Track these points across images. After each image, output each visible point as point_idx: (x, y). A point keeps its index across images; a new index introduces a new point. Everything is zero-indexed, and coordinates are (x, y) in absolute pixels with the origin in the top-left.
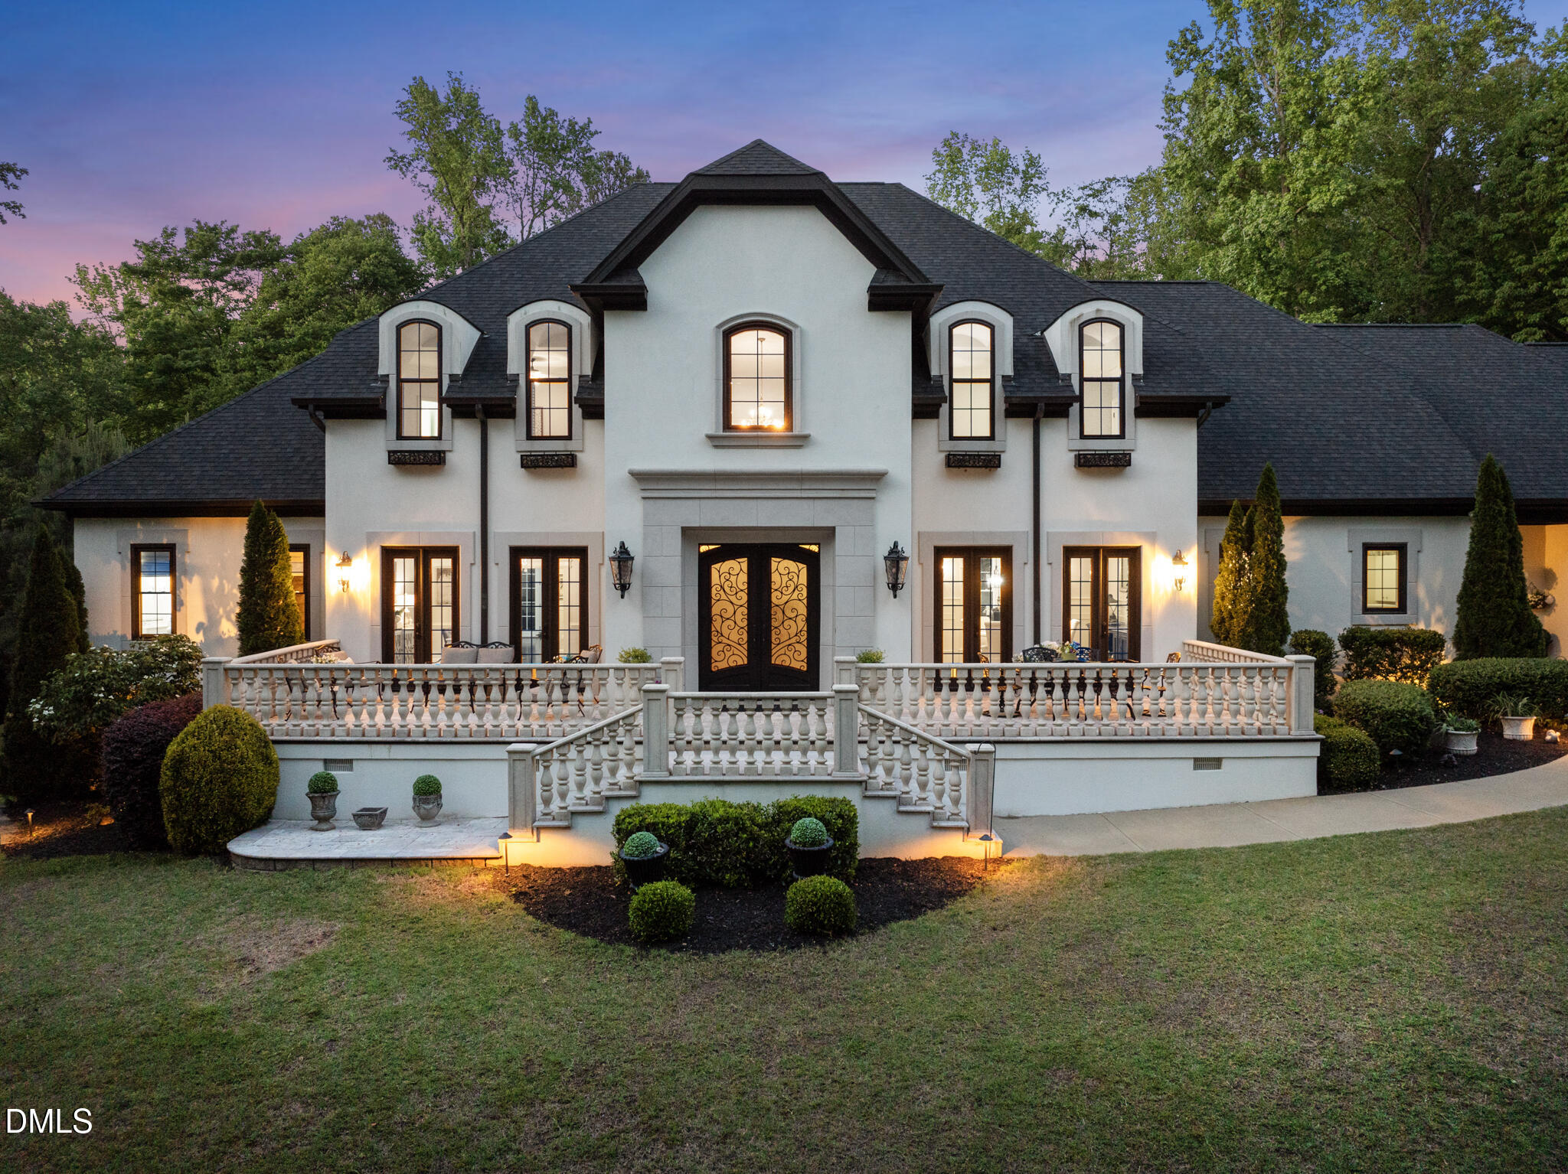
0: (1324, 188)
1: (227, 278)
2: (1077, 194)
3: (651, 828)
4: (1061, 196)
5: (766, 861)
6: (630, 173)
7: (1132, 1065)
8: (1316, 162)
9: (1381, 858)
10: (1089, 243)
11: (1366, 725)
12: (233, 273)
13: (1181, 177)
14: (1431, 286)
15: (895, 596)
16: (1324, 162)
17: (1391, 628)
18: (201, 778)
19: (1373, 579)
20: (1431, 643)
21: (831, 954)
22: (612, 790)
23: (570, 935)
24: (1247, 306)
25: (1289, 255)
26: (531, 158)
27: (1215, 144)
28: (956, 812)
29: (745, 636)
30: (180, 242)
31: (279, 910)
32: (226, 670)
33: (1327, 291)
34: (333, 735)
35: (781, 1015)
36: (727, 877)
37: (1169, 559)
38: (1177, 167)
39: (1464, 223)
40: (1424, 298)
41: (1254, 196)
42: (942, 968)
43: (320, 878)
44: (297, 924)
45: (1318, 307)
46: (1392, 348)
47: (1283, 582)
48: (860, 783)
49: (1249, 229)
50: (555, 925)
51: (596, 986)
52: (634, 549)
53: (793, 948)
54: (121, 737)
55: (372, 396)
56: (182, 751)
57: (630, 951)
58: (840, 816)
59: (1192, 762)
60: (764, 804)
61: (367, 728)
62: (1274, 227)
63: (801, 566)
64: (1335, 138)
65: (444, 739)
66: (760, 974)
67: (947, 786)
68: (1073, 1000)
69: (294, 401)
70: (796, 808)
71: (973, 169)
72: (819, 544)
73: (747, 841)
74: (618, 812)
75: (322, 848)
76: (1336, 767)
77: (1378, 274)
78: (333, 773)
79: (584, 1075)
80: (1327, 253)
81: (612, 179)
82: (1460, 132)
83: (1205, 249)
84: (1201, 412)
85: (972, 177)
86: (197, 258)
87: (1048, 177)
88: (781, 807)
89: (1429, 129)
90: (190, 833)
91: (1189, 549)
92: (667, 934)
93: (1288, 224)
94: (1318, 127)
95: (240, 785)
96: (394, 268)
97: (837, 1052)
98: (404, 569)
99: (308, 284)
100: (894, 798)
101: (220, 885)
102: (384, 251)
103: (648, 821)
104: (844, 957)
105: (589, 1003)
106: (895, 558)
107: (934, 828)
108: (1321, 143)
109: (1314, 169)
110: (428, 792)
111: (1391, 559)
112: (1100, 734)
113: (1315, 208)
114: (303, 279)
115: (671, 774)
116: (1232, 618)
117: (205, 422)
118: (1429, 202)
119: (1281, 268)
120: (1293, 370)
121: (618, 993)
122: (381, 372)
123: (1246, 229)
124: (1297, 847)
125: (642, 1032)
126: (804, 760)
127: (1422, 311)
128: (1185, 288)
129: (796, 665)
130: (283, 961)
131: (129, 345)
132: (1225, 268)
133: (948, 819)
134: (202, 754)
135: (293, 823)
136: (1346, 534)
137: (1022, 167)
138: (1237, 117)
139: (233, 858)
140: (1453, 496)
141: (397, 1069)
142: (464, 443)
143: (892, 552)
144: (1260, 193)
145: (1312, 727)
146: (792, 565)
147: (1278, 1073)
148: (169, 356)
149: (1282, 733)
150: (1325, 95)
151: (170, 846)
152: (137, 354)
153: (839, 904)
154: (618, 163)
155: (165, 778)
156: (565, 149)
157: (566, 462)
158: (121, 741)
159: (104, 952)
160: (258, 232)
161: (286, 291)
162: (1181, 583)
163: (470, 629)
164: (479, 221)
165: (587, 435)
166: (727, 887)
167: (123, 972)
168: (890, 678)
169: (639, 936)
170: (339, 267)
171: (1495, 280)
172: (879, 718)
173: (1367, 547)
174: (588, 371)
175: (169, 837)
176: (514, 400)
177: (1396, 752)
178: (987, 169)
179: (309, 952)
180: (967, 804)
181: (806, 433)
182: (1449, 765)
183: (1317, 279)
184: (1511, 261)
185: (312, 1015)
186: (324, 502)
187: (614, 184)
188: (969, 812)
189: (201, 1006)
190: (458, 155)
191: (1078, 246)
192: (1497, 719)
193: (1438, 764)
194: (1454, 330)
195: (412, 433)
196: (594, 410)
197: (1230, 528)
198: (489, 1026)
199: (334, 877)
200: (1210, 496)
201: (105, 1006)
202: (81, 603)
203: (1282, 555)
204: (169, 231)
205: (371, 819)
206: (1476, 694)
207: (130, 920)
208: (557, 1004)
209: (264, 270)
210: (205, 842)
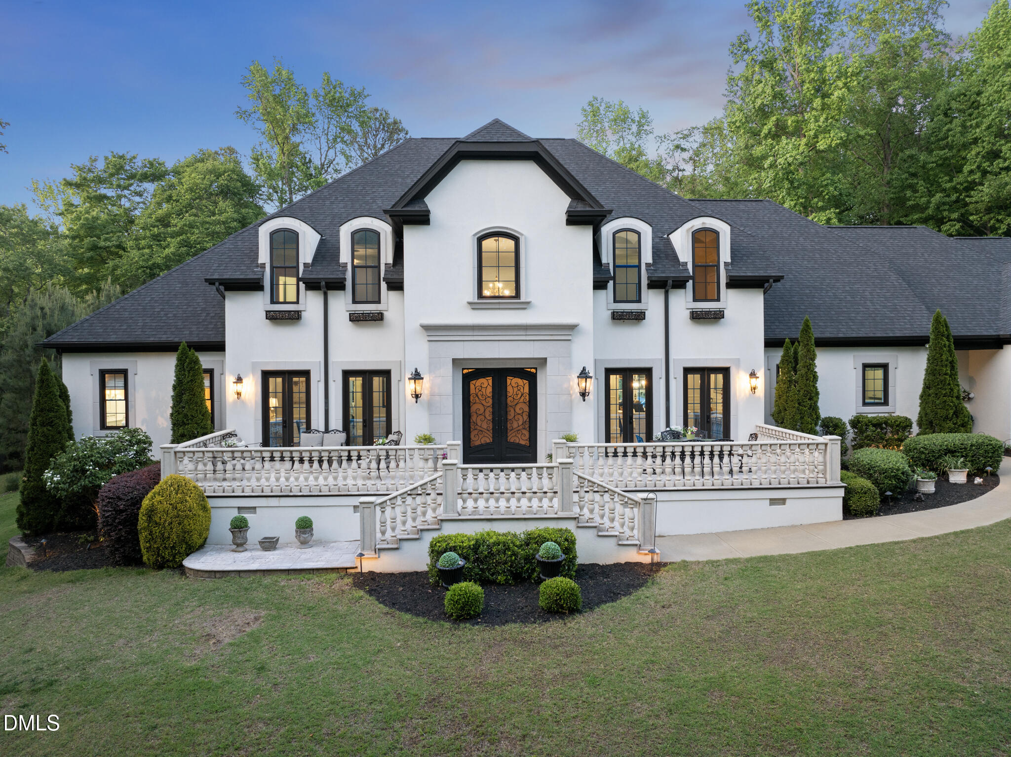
0: (827, 135)
1: (132, 188)
2: (673, 137)
3: (454, 549)
4: (663, 138)
5: (522, 568)
6: (389, 121)
7: (757, 688)
8: (822, 119)
9: (886, 559)
10: (681, 168)
11: (870, 477)
12: (135, 185)
13: (739, 127)
14: (892, 196)
15: (584, 400)
16: (827, 119)
17: (880, 415)
18: (165, 521)
19: (870, 385)
20: (903, 425)
21: (569, 625)
22: (424, 525)
23: (408, 616)
24: (787, 215)
25: (805, 177)
26: (326, 111)
27: (759, 107)
28: (632, 535)
29: (491, 425)
30: (101, 165)
31: (222, 604)
32: (175, 453)
33: (829, 198)
34: (243, 492)
35: (545, 662)
36: (499, 577)
37: (748, 376)
38: (736, 121)
39: (911, 157)
41: (784, 140)
42: (636, 632)
43: (245, 581)
44: (237, 613)
45: (823, 209)
46: (876, 241)
48: (575, 518)
49: (781, 161)
50: (398, 609)
51: (431, 647)
52: (423, 371)
53: (545, 621)
54: (111, 495)
55: (256, 277)
56: (152, 504)
57: (447, 625)
58: (566, 540)
59: (768, 501)
60: (518, 533)
61: (265, 487)
62: (797, 160)
63: (525, 381)
64: (833, 104)
65: (313, 494)
66: (528, 638)
67: (626, 519)
68: (717, 650)
69: (206, 280)
70: (539, 536)
71: (607, 120)
72: (536, 369)
73: (511, 556)
74: (431, 540)
75: (243, 563)
76: (854, 503)
77: (859, 188)
78: (245, 515)
79: (432, 702)
80: (828, 175)
81: (377, 124)
82: (908, 99)
84: (766, 285)
85: (606, 125)
86: (112, 175)
87: (653, 125)
88: (529, 535)
89: (889, 98)
90: (158, 555)
91: (759, 369)
92: (469, 614)
93: (805, 157)
94: (823, 97)
95: (189, 525)
96: (240, 182)
97: (582, 684)
98: (276, 384)
99: (185, 193)
100: (595, 527)
101: (182, 588)
102: (233, 171)
103: (451, 545)
104: (577, 626)
105: (428, 658)
106: (584, 377)
107: (619, 545)
108: (825, 107)
109: (821, 124)
110: (304, 526)
111: (879, 373)
112: (713, 485)
113: (822, 148)
114: (182, 189)
115: (460, 515)
116: (785, 410)
117: (142, 291)
118: (889, 143)
119: (801, 185)
121: (445, 651)
122: (260, 261)
123: (779, 161)
124: (835, 553)
125: (463, 675)
126: (540, 505)
127: (886, 210)
128: (749, 204)
129: (523, 442)
130: (233, 636)
131: (67, 232)
132: (766, 184)
133: (627, 539)
134: (165, 506)
135: (220, 547)
136: (852, 357)
137: (637, 119)
138: (774, 90)
139: (187, 571)
140: (916, 335)
141: (319, 701)
142: (312, 304)
143: (582, 372)
144: (787, 138)
145: (839, 479)
146: (520, 381)
147: (840, 691)
148: (95, 239)
149: (822, 483)
150: (827, 78)
151: (145, 563)
152: (74, 238)
153: (572, 594)
154: (381, 115)
155: (142, 521)
156: (348, 106)
157: (378, 318)
158: (111, 498)
159: (118, 632)
160: (151, 159)
161: (170, 197)
162: (754, 389)
163: (317, 422)
164: (294, 151)
165: (389, 300)
166: (499, 584)
167: (134, 644)
168: (586, 453)
169: (452, 615)
170: (205, 182)
171: (930, 191)
172: (585, 479)
173: (866, 366)
174: (390, 260)
175: (145, 558)
176: (345, 279)
177: (889, 493)
178: (616, 120)
179: (248, 630)
180: (639, 531)
181: (528, 300)
182: (919, 500)
183: (823, 191)
184: (940, 180)
185: (259, 669)
186: (224, 342)
187: (379, 128)
188: (640, 536)
189: (188, 665)
190: (281, 110)
191: (674, 169)
192: (946, 471)
193: (913, 500)
194: (912, 229)
195: (281, 299)
196: (397, 285)
197: (783, 356)
198: (370, 673)
199: (253, 582)
200: (772, 336)
201: (128, 666)
202: (68, 407)
203: (816, 372)
204: (93, 158)
205: (269, 544)
206: (933, 456)
207: (130, 611)
208: (409, 659)
209: (156, 183)
210: (168, 561)
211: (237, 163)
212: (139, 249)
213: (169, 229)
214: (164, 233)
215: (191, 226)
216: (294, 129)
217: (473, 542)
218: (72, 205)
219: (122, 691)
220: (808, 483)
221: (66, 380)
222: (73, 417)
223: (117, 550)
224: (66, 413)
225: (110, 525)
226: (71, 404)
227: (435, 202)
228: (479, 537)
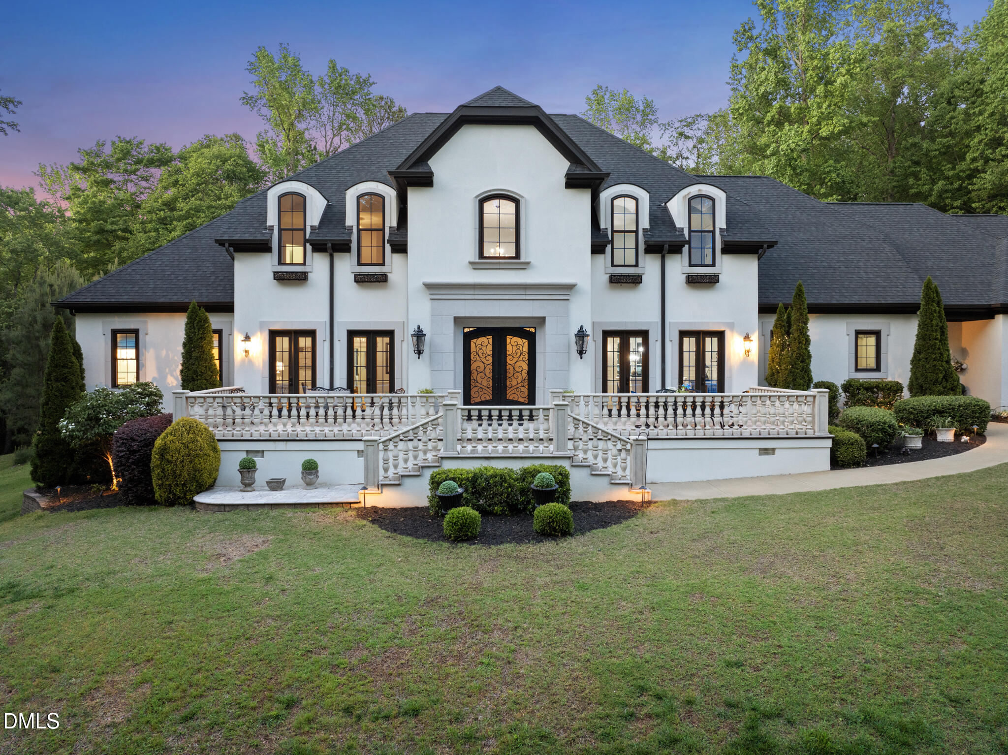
0: (830, 122)
1: (138, 173)
2: (677, 125)
3: (453, 479)
4: (666, 126)
5: (518, 500)
6: (394, 109)
7: (735, 591)
8: (824, 106)
9: (868, 497)
10: (685, 155)
11: (858, 430)
12: (141, 170)
13: (742, 114)
14: (895, 184)
15: (581, 358)
16: (829, 106)
17: (872, 380)
18: (177, 459)
19: (862, 351)
20: (896, 388)
21: (561, 545)
22: (425, 463)
23: (409, 538)
24: (785, 191)
25: (808, 164)
26: (332, 99)
27: (762, 94)
28: (624, 475)
29: (491, 383)
30: (108, 150)
31: (232, 530)
32: (187, 398)
33: (831, 185)
34: (252, 436)
35: (538, 573)
36: (496, 508)
37: (742, 339)
38: (739, 108)
39: (914, 145)
40: (890, 191)
41: (787, 126)
42: (624, 550)
43: (253, 514)
44: (246, 537)
45: (826, 196)
46: (871, 217)
47: (809, 352)
48: (569, 458)
49: (783, 147)
50: (400, 534)
51: (430, 561)
52: (426, 330)
53: (539, 542)
54: (125, 436)
55: (264, 238)
56: (165, 443)
57: (446, 545)
58: (561, 474)
59: (758, 450)
60: (515, 469)
61: (272, 432)
62: (799, 146)
63: (524, 340)
64: (836, 91)
66: (522, 555)
69: (217, 241)
70: (534, 470)
71: (611, 109)
72: (535, 328)
73: (507, 488)
74: (431, 474)
75: (251, 499)
76: (841, 454)
77: (862, 176)
78: (254, 458)
79: (430, 602)
80: (831, 162)
81: (383, 112)
82: (912, 88)
83: (755, 160)
84: (760, 251)
85: (611, 113)
86: (119, 160)
87: (658, 114)
88: (525, 470)
89: (894, 87)
90: (170, 492)
91: (753, 333)
92: (466, 535)
93: (808, 144)
94: (826, 84)
95: (200, 464)
96: (246, 167)
97: (572, 589)
98: (283, 343)
99: (191, 177)
100: (589, 466)
101: (193, 520)
102: (239, 157)
103: (450, 476)
104: (569, 546)
105: (427, 569)
106: (581, 335)
107: (612, 484)
108: (827, 94)
109: (823, 110)
110: (310, 468)
111: (872, 340)
112: (705, 434)
113: (824, 134)
114: (188, 174)
115: (459, 454)
116: (778, 372)
117: (153, 256)
118: (893, 132)
119: (803, 171)
120: (813, 228)
121: (443, 564)
122: (269, 224)
123: (781, 147)
124: (820, 493)
125: (459, 582)
126: (536, 446)
128: (747, 180)
129: (522, 400)
130: (243, 554)
131: (74, 216)
132: (769, 171)
133: (620, 479)
134: (177, 444)
135: (229, 488)
136: (845, 324)
137: (642, 108)
138: (777, 77)
139: (197, 506)
140: (908, 302)
141: (324, 602)
142: (318, 265)
143: (579, 331)
144: (790, 125)
145: (827, 430)
146: (520, 341)
147: (814, 593)
148: (102, 222)
149: (810, 433)
150: (830, 65)
151: (157, 501)
152: (80, 221)
153: (564, 517)
154: (387, 103)
155: (155, 460)
156: (353, 93)
157: (382, 279)
158: (126, 439)
159: (134, 552)
160: (158, 145)
161: (177, 181)
162: (748, 352)
163: (323, 379)
164: (299, 138)
165: (394, 263)
166: (495, 515)
167: (149, 562)
168: (582, 402)
169: (450, 537)
170: (211, 166)
171: (933, 180)
172: (579, 420)
173: (858, 333)
174: (395, 224)
175: (157, 495)
176: (350, 241)
177: (875, 445)
178: (620, 109)
179: (256, 550)
180: (631, 472)
181: (527, 260)
182: (905, 454)
183: (825, 178)
184: (943, 168)
185: (267, 579)
186: (233, 303)
187: (384, 115)
188: (632, 475)
189: (201, 576)
190: (287, 96)
191: (677, 158)
192: (934, 430)
193: (900, 454)
194: (909, 206)
195: (288, 261)
196: (400, 248)
197: (777, 320)
198: (372, 581)
199: (262, 514)
200: (765, 302)
201: (144, 577)
202: (81, 365)
203: (808, 336)
204: (100, 144)
205: (276, 485)
206: (922, 416)
207: (144, 537)
208: (409, 570)
209: (162, 168)
210: (179, 498)
211: (243, 148)
212: (145, 232)
213: (175, 213)
214: (170, 217)
215: (197, 210)
216: (300, 115)
217: (470, 475)
218: (79, 189)
219: (140, 596)
220: (797, 433)
221: (79, 338)
222: (86, 374)
223: (130, 489)
224: (79, 370)
225: (124, 465)
226: (84, 362)
227: (438, 164)
228: (477, 471)
